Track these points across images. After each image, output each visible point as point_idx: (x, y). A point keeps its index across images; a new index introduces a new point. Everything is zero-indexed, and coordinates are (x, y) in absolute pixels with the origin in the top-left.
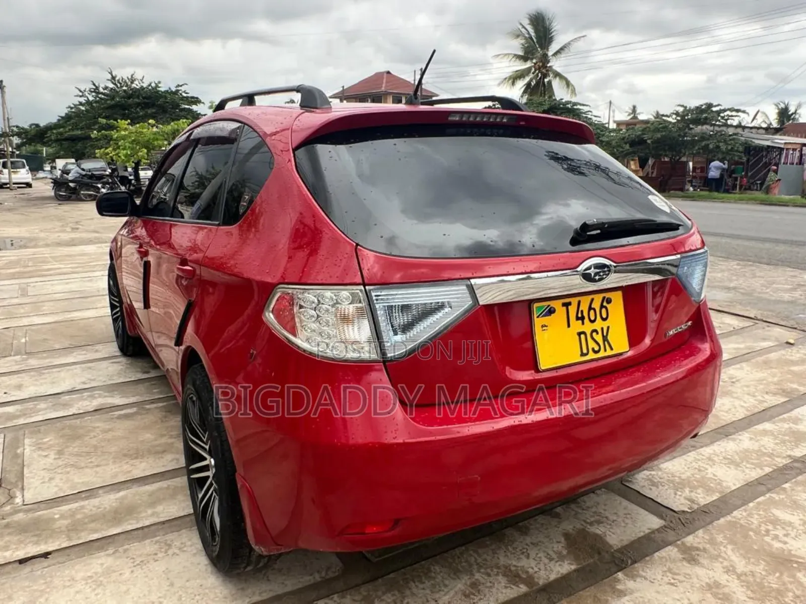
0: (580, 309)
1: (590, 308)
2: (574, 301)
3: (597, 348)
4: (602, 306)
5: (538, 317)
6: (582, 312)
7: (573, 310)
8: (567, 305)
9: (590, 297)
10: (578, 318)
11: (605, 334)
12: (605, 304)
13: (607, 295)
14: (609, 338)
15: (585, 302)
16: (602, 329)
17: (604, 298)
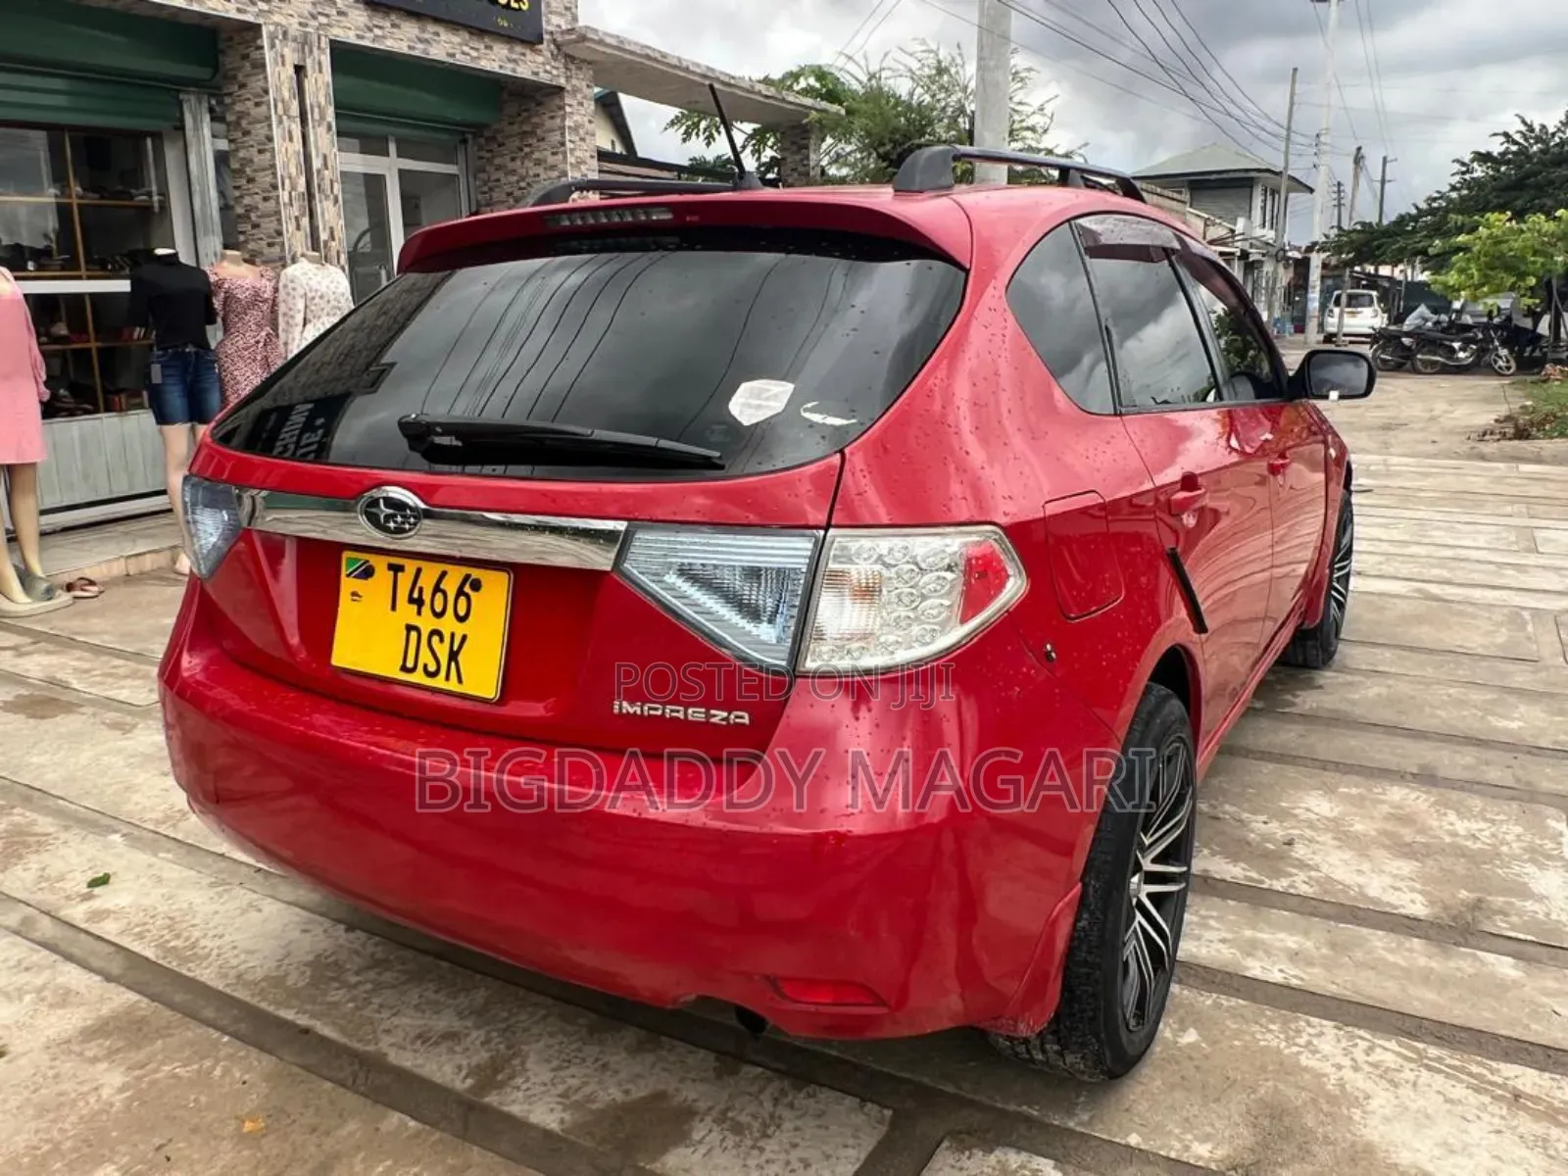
0: (419, 584)
1: (437, 589)
2: (411, 566)
3: (432, 668)
4: (460, 592)
5: (348, 576)
6: (421, 590)
7: (405, 580)
8: (396, 569)
9: (441, 567)
10: (411, 600)
11: (455, 648)
12: (467, 589)
13: (476, 573)
14: (460, 658)
15: (430, 573)
16: (453, 636)
17: (467, 577)
